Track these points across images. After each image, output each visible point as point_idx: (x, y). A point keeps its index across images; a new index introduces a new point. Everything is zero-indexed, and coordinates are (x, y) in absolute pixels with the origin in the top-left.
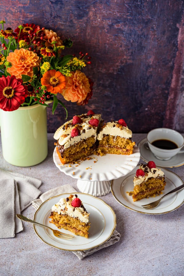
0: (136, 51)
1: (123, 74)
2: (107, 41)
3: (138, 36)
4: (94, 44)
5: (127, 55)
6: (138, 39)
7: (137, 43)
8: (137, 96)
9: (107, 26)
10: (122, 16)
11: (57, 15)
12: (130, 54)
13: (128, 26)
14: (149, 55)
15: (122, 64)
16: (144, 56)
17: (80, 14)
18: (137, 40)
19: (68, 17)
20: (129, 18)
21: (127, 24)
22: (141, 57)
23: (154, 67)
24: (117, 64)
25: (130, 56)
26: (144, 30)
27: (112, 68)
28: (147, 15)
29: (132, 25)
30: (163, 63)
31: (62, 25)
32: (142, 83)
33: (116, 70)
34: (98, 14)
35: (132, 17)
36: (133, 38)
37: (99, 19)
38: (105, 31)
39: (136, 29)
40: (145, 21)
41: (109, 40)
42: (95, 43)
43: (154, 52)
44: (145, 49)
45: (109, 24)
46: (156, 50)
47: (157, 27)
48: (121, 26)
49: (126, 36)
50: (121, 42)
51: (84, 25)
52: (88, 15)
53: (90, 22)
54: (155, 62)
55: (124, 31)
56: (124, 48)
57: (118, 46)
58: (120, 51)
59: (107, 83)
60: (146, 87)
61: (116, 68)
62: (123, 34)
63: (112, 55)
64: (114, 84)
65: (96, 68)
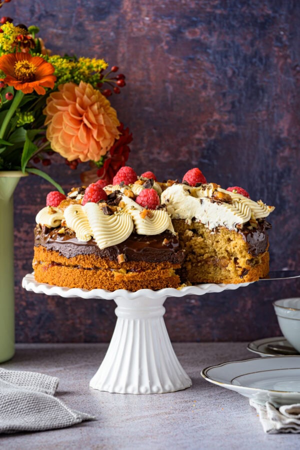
0: (243, 101)
1: (215, 163)
2: (170, 75)
3: (245, 59)
4: (138, 84)
5: (222, 109)
6: (246, 67)
7: (243, 78)
9: (167, 34)
10: (202, 8)
11: (47, 12)
12: (228, 108)
13: (217, 33)
14: (275, 110)
15: (210, 136)
16: (264, 112)
17: (101, 7)
18: (242, 70)
19: (72, 17)
20: (218, 12)
21: (214, 27)
22: (257, 116)
23: (293, 145)
24: (197, 136)
25: (229, 112)
26: (259, 44)
27: (184, 149)
28: (261, 6)
29: (228, 30)
31: (58, 36)
32: (266, 190)
33: (197, 153)
34: (143, 4)
35: (225, 8)
36: (233, 64)
37: (147, 16)
38: (162, 47)
39: (238, 40)
40: (259, 21)
41: (173, 71)
42: (141, 81)
43: (289, 103)
44: (266, 95)
45: (171, 28)
46: (294, 97)
47: (290, 37)
48: (202, 34)
49: (215, 58)
50: (203, 76)
51: (112, 34)
52: (119, 9)
53: (126, 26)
54: (293, 131)
55: (210, 48)
56: (213, 93)
57: (196, 85)
58: (202, 100)
61: (195, 149)
62: (208, 55)
63: (183, 111)
65: (144, 150)
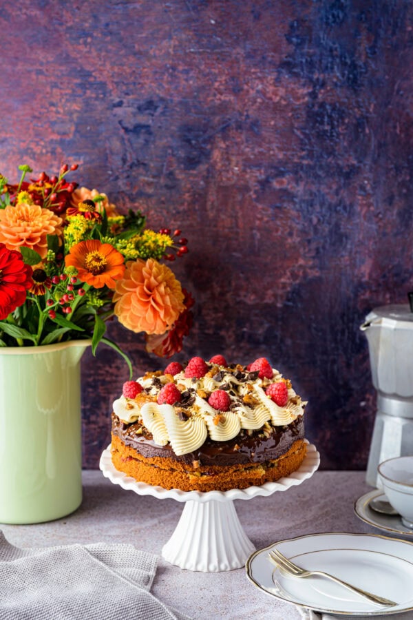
0: (327, 246)
1: (299, 305)
2: (257, 223)
3: (330, 208)
4: (226, 230)
5: (307, 255)
6: (331, 215)
7: (327, 225)
8: (335, 367)
9: (256, 184)
10: (290, 159)
11: (138, 161)
12: (313, 254)
13: (304, 183)
14: (358, 256)
15: (294, 280)
16: (347, 258)
17: (191, 156)
18: (327, 218)
19: (163, 166)
20: (305, 162)
21: (301, 177)
22: (340, 261)
23: (374, 288)
24: (283, 280)
25: (314, 258)
26: (344, 193)
27: (270, 292)
28: (346, 156)
29: (314, 180)
30: (395, 279)
31: (149, 184)
33: (282, 296)
34: (233, 155)
35: (312, 160)
36: (318, 213)
37: (236, 166)
38: (250, 196)
39: (324, 189)
40: (344, 171)
41: (261, 219)
42: (229, 228)
43: (371, 249)
44: (349, 242)
45: (260, 178)
46: (376, 243)
47: (374, 186)
48: (289, 184)
49: (301, 207)
50: (289, 224)
51: (202, 183)
52: (209, 159)
53: (216, 176)
54: (374, 275)
55: (296, 197)
56: (298, 239)
57: (282, 233)
58: (288, 246)
59: (260, 331)
60: (358, 341)
61: (280, 292)
62: (295, 203)
63: (270, 257)
64: (278, 333)
65: (231, 293)
